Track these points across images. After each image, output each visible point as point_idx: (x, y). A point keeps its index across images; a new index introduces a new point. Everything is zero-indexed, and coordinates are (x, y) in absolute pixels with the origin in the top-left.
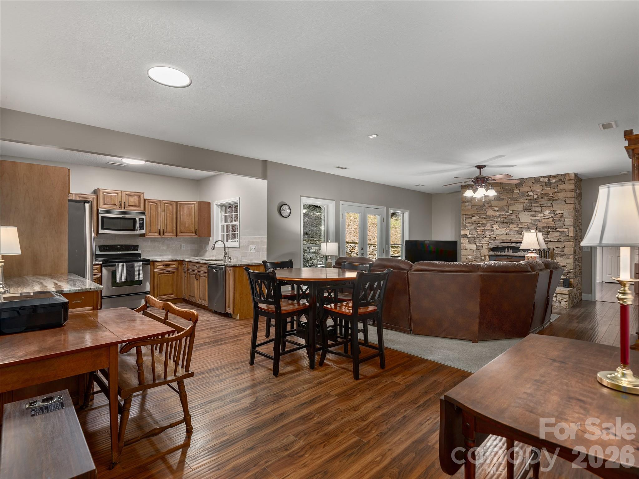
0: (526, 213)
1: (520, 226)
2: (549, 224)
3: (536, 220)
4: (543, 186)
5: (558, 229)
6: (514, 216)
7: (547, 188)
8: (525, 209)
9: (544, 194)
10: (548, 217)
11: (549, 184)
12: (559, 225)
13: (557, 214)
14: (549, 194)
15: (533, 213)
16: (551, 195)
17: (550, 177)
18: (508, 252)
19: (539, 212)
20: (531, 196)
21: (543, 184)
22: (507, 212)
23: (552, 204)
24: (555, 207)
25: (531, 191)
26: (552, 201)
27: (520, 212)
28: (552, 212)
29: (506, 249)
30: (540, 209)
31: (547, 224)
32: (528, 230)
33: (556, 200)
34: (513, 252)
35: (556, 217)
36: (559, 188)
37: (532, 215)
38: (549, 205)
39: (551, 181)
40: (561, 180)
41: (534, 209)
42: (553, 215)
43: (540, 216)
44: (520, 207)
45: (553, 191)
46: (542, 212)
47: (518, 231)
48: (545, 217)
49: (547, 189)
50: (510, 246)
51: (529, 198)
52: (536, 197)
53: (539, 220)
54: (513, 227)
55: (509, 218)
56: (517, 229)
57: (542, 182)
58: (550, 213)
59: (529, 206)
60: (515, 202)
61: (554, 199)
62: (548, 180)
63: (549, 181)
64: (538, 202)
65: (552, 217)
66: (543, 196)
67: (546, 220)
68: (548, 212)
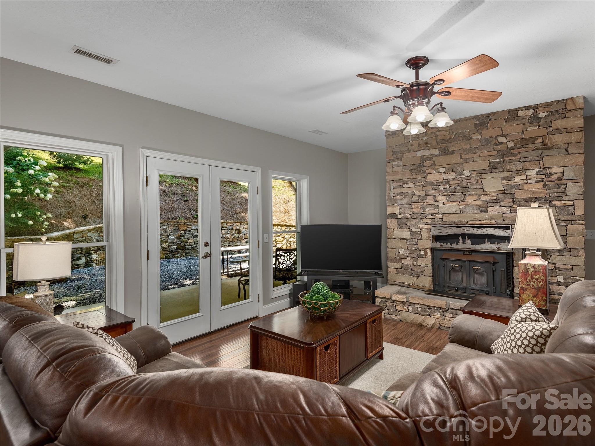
0: (494, 175)
1: (483, 198)
2: (536, 193)
3: (512, 187)
4: (523, 125)
5: (553, 203)
6: (473, 181)
7: (532, 128)
8: (493, 168)
9: (526, 139)
10: (534, 181)
11: (535, 119)
12: (556, 195)
13: (551, 174)
14: (536, 138)
15: (506, 174)
16: (540, 140)
17: (537, 107)
18: (464, 243)
19: (517, 172)
20: (502, 143)
21: (524, 121)
22: (461, 174)
23: (542, 157)
24: (548, 161)
25: (502, 135)
26: (541, 151)
27: (482, 172)
28: (544, 172)
29: (460, 238)
30: (519, 167)
31: (533, 193)
32: (499, 204)
33: (549, 149)
34: (473, 244)
35: (550, 179)
36: (554, 127)
37: (504, 178)
38: (536, 158)
39: (540, 115)
40: (557, 111)
41: (508, 167)
42: (544, 177)
43: (519, 179)
44: (484, 165)
45: (544, 132)
46: (523, 171)
47: (480, 206)
48: (529, 181)
49: (532, 130)
50: (467, 232)
51: (499, 147)
52: (511, 144)
53: (518, 186)
54: (471, 200)
55: (464, 185)
56: (479, 203)
57: (522, 118)
58: (538, 174)
59: (498, 162)
60: (475, 155)
61: (546, 147)
62: (533, 114)
63: (535, 114)
64: (515, 155)
65: (542, 181)
66: (524, 142)
67: (531, 186)
68: (534, 172)
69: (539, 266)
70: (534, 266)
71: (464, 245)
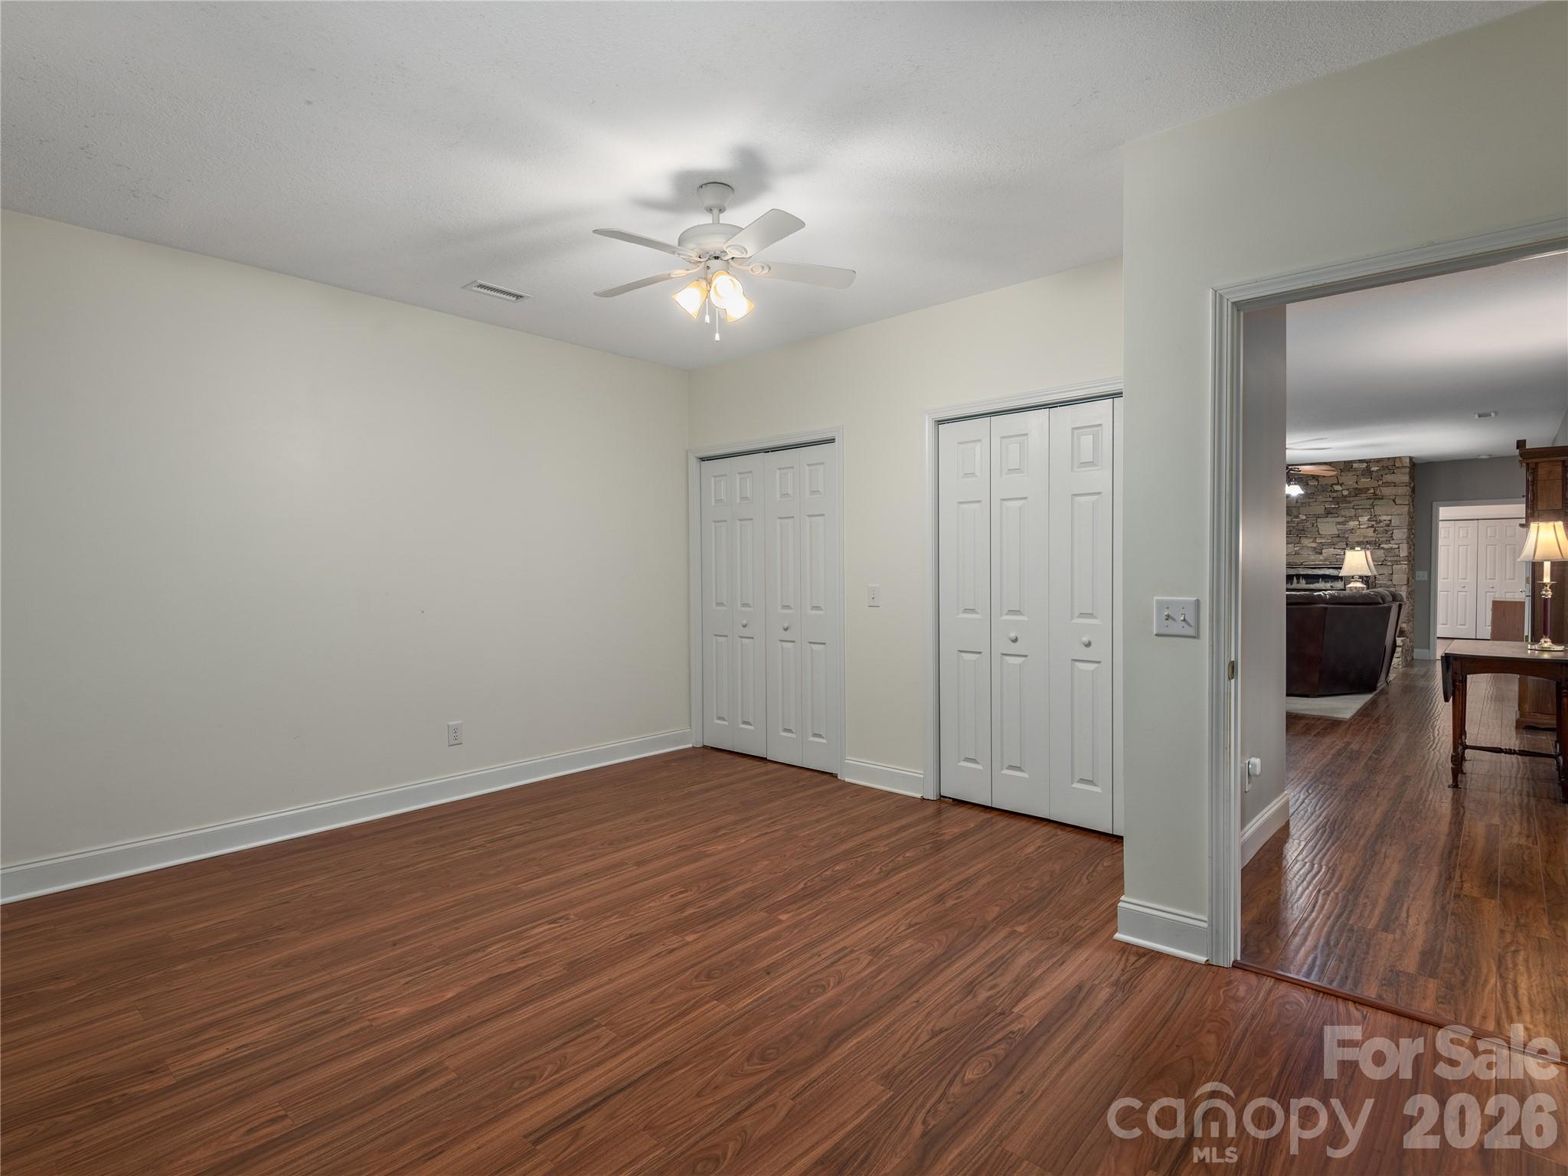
0: (1329, 519)
1: (1318, 540)
2: (1367, 537)
3: (1345, 532)
4: (1358, 476)
5: (1382, 546)
6: (1308, 524)
7: (1365, 480)
8: (1328, 513)
9: (1359, 489)
10: (1366, 526)
11: (1367, 472)
12: (1384, 539)
13: (1380, 521)
14: (1368, 489)
15: (1340, 519)
16: (1372, 491)
17: (1370, 462)
18: (1298, 583)
19: (1351, 518)
20: (1337, 491)
21: (1358, 473)
22: (1297, 517)
23: (1373, 506)
24: (1378, 510)
25: (1338, 484)
26: (1372, 501)
27: (1318, 517)
28: (1374, 518)
29: (1295, 578)
30: (1353, 514)
31: (1365, 537)
32: (1333, 546)
33: (1379, 499)
34: (1307, 583)
35: (1378, 525)
36: (1384, 481)
37: (1339, 523)
38: (1368, 507)
39: (1372, 469)
40: (1387, 467)
41: (1343, 513)
42: (1374, 523)
43: (1352, 524)
44: (1320, 510)
45: (1375, 484)
46: (1356, 517)
47: (1315, 548)
48: (1361, 527)
49: (1365, 482)
50: (1302, 573)
51: (1335, 495)
52: (1345, 493)
53: (1352, 531)
54: (1306, 542)
55: (1301, 528)
56: (1314, 545)
57: (1356, 470)
58: (1369, 520)
59: (1334, 508)
60: (1310, 500)
61: (1376, 497)
62: (1367, 467)
63: (1368, 468)
64: (1350, 502)
65: (1372, 526)
66: (1357, 492)
67: (1362, 531)
68: (1366, 518)
69: (1359, 587)
70: (1356, 588)
71: (1299, 585)
